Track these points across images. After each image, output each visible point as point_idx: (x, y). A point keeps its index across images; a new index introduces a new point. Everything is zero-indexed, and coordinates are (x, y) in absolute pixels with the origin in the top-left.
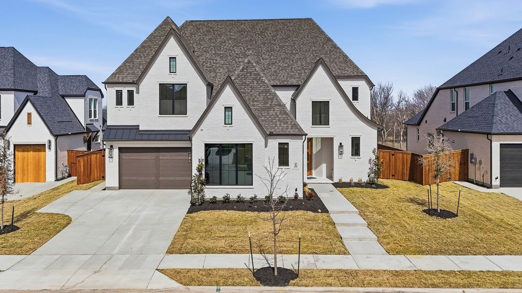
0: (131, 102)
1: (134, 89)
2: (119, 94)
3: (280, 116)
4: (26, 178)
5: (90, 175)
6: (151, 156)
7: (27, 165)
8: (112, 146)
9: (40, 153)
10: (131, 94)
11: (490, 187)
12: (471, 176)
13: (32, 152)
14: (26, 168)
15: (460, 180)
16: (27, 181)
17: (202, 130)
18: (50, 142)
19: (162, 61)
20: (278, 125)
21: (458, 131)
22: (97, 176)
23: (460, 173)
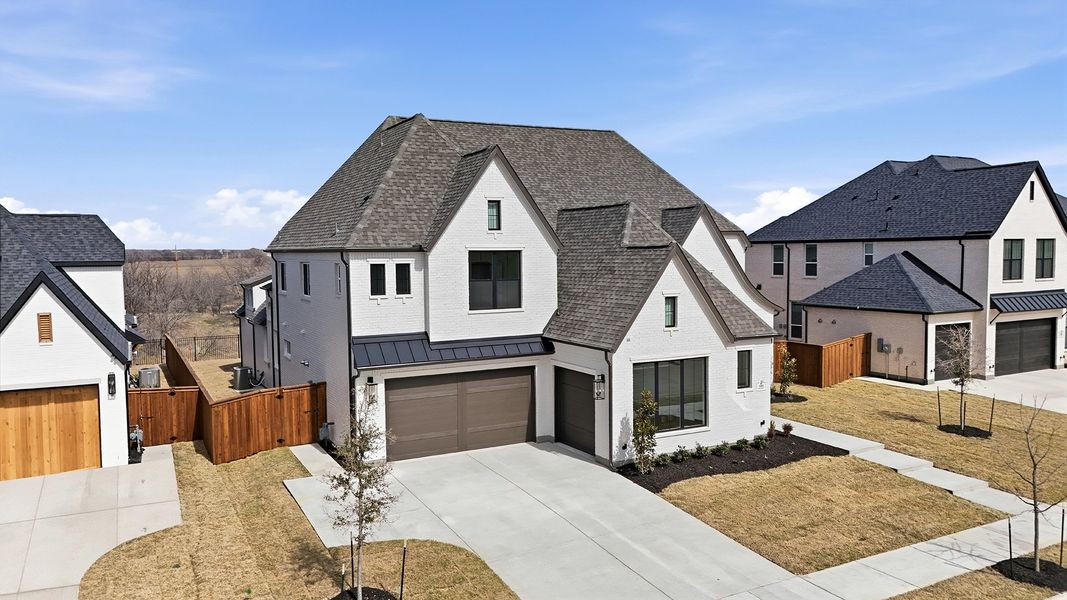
0: (403, 286)
1: (410, 260)
2: (377, 272)
3: (729, 307)
4: (34, 465)
5: (248, 440)
6: (450, 390)
7: (39, 437)
8: (370, 380)
9: (78, 403)
10: (403, 271)
11: (924, 382)
12: (874, 368)
13: (53, 405)
14: (33, 442)
15: (862, 376)
16: (41, 472)
17: (628, 340)
18: (111, 378)
19: (474, 207)
20: (734, 323)
21: (856, 309)
22: (266, 440)
23: (862, 366)
